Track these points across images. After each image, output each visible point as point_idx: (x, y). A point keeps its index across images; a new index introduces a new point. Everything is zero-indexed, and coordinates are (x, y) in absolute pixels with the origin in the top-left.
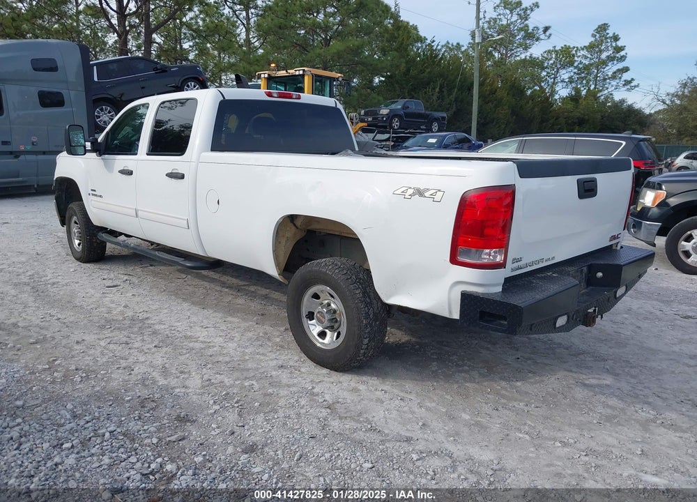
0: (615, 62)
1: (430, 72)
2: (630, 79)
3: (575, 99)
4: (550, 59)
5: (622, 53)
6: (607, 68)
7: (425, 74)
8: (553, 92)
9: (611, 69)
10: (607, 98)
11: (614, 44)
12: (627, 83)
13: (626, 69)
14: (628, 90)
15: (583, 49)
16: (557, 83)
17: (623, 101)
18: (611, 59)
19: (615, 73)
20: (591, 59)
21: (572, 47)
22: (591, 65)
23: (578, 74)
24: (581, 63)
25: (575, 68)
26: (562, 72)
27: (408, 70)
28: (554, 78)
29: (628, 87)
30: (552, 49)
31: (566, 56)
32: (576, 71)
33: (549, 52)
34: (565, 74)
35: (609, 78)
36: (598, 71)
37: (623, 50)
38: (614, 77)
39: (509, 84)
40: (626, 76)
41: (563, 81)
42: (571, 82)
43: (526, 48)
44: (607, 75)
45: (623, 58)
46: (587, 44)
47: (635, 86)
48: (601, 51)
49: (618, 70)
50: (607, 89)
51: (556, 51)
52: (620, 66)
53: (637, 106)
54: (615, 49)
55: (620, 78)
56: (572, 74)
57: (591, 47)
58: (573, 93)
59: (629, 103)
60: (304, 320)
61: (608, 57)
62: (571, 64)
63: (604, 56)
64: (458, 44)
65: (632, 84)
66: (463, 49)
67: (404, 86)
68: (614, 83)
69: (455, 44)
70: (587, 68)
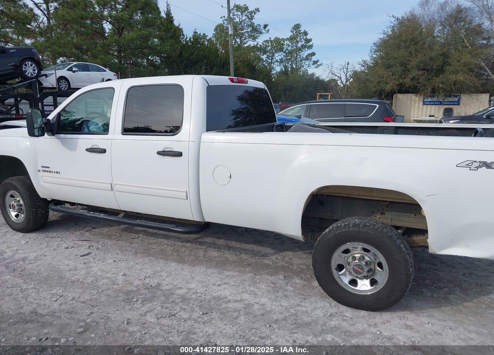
0: (306, 49)
1: (197, 55)
2: (316, 60)
3: (284, 73)
4: (269, 46)
5: (311, 43)
6: (303, 53)
7: (194, 56)
8: (271, 69)
9: (305, 53)
10: (304, 72)
11: (305, 37)
12: (315, 62)
13: (313, 54)
14: (316, 67)
15: (286, 40)
16: (274, 62)
17: (313, 75)
18: (303, 47)
19: (307, 56)
20: (292, 47)
21: (280, 38)
22: (293, 50)
23: (286, 57)
24: (287, 49)
25: (284, 52)
26: (276, 55)
27: (181, 53)
28: (272, 59)
29: (316, 65)
30: (268, 39)
31: (278, 45)
32: (284, 54)
33: (267, 41)
34: (278, 56)
35: (304, 60)
36: (297, 54)
37: (311, 41)
38: (307, 59)
39: (246, 63)
40: (314, 58)
41: (277, 61)
42: (282, 62)
43: (254, 39)
44: (303, 57)
45: (310, 47)
46: (289, 37)
47: (320, 65)
48: (298, 42)
49: (309, 54)
50: (303, 66)
51: (271, 41)
52: (310, 51)
53: (321, 78)
54: (306, 40)
55: (311, 60)
56: (283, 57)
57: (291, 39)
58: (283, 70)
59: (317, 76)
60: (335, 272)
61: (302, 46)
62: (281, 50)
63: (299, 45)
64: (204, 34)
65: (318, 64)
66: (208, 38)
67: (180, 64)
68: (307, 63)
69: (202, 34)
70: (290, 53)
